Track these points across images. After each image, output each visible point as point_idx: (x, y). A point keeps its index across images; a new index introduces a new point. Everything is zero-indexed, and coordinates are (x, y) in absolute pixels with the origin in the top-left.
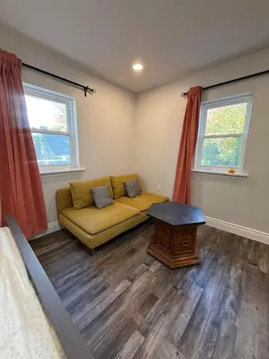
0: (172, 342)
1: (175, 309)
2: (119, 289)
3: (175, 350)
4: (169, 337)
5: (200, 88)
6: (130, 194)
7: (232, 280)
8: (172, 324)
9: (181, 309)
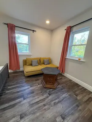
0: (29, 104)
1: (36, 97)
2: (27, 87)
3: (28, 105)
4: (29, 102)
5: (70, 26)
6: (45, 64)
7: (62, 97)
8: (33, 100)
9: (38, 98)
